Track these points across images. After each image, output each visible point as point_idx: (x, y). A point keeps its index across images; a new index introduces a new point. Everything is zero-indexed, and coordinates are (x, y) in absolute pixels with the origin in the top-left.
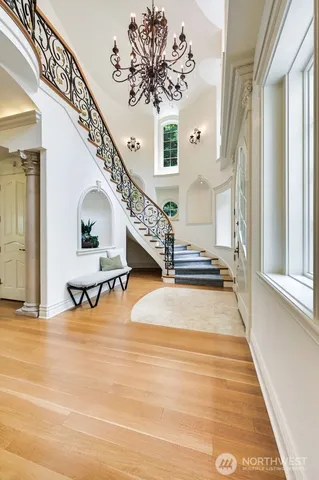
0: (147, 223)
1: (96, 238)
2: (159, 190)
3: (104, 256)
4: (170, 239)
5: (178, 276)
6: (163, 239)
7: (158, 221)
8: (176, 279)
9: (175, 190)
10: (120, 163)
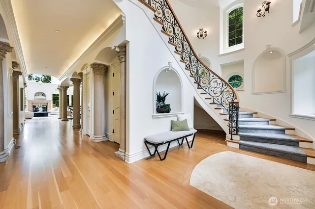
0: (212, 93)
1: (168, 105)
2: (224, 67)
3: (175, 119)
4: (234, 108)
5: (242, 142)
6: (227, 107)
7: (222, 92)
8: (240, 145)
9: (241, 64)
10: (188, 47)
